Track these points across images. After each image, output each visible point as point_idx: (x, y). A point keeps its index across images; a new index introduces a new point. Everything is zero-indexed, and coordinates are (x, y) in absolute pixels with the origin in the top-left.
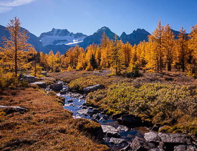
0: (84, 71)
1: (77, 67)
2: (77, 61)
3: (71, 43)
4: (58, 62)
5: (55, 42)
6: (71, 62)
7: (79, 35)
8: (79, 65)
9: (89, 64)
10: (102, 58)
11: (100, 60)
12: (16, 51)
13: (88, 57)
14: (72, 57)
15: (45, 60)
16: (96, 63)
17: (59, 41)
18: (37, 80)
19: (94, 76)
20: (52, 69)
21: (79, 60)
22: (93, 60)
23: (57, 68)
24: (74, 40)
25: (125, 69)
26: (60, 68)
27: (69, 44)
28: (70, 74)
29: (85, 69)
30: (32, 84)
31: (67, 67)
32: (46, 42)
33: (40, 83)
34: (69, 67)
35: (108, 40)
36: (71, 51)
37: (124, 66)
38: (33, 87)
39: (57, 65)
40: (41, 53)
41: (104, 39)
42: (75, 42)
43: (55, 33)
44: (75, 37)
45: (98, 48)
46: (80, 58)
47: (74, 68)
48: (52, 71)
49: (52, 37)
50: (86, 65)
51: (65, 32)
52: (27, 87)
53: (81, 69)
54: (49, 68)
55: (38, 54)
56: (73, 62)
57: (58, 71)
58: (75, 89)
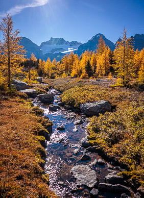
0: (79, 79)
1: (71, 74)
2: (72, 68)
3: (66, 52)
4: (53, 69)
5: (53, 50)
6: (66, 69)
7: (74, 43)
8: (74, 72)
9: (84, 71)
10: (98, 65)
11: (95, 68)
12: (9, 54)
13: (83, 64)
14: (67, 64)
15: (43, 66)
16: (91, 70)
17: (57, 50)
18: (28, 87)
19: (93, 86)
20: (48, 75)
21: (73, 66)
22: (88, 68)
23: (52, 74)
24: (69, 49)
25: (135, 78)
26: (55, 74)
27: (65, 52)
28: (64, 81)
29: (79, 77)
30: (21, 91)
31: (62, 73)
32: (45, 51)
33: (30, 91)
34: (64, 74)
35: (105, 45)
36: (66, 57)
37: (133, 74)
38: (20, 96)
39: (53, 71)
40: (40, 60)
41: (100, 44)
42: (70, 50)
43: (53, 42)
44: (70, 46)
45: (93, 55)
46: (74, 64)
47: (69, 75)
48: (48, 78)
49: (50, 46)
50: (81, 72)
51: (62, 41)
52: (14, 95)
53: (76, 76)
54: (46, 75)
55: (38, 61)
56: (68, 69)
57: (53, 77)
58: (69, 104)
